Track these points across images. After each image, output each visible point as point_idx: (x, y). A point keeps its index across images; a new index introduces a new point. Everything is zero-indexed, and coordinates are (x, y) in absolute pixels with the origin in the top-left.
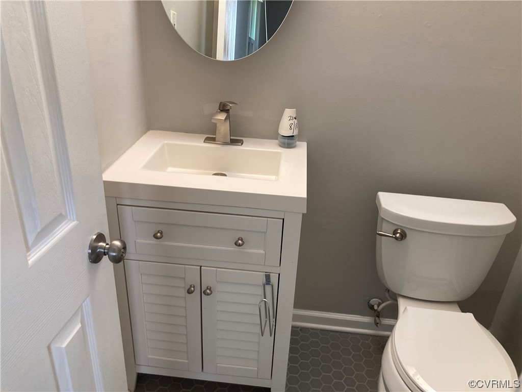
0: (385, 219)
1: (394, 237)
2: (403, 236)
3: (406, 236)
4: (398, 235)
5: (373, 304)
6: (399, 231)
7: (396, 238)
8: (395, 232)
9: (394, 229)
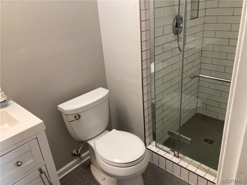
0: (68, 114)
1: (76, 119)
2: (79, 116)
3: (80, 115)
4: (77, 117)
5: (74, 153)
6: (77, 116)
7: (78, 119)
8: (75, 117)
9: (75, 116)
